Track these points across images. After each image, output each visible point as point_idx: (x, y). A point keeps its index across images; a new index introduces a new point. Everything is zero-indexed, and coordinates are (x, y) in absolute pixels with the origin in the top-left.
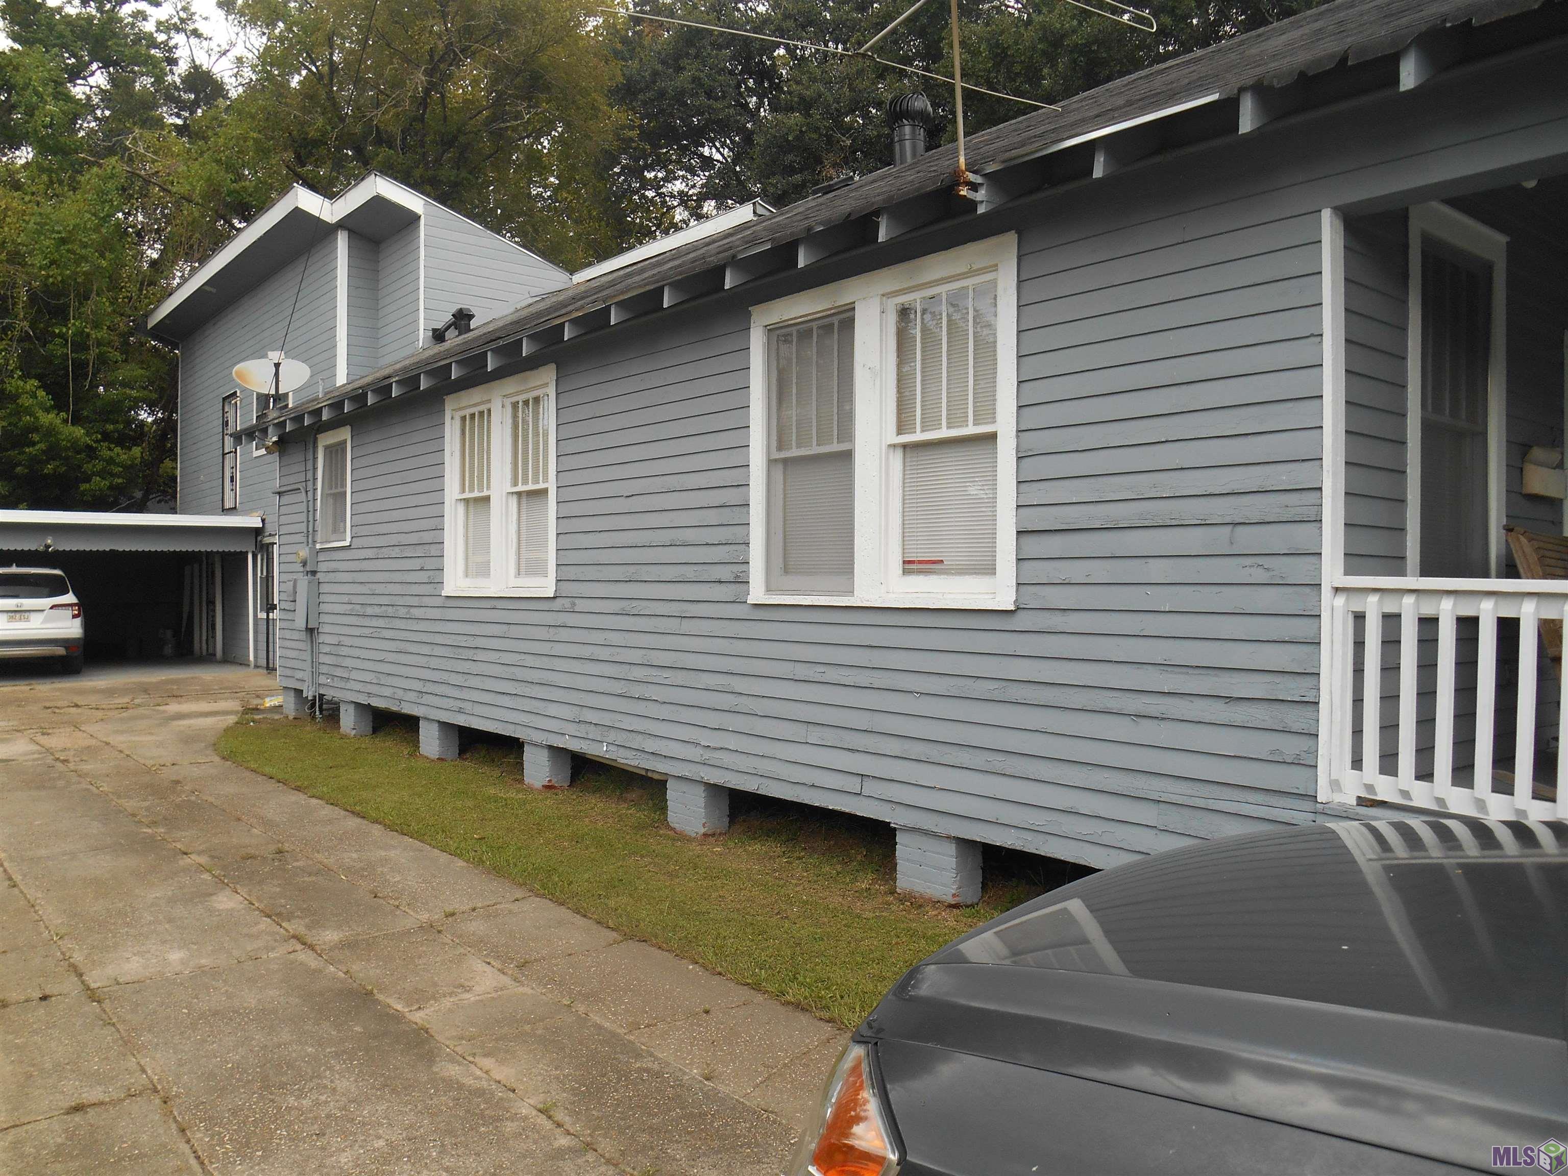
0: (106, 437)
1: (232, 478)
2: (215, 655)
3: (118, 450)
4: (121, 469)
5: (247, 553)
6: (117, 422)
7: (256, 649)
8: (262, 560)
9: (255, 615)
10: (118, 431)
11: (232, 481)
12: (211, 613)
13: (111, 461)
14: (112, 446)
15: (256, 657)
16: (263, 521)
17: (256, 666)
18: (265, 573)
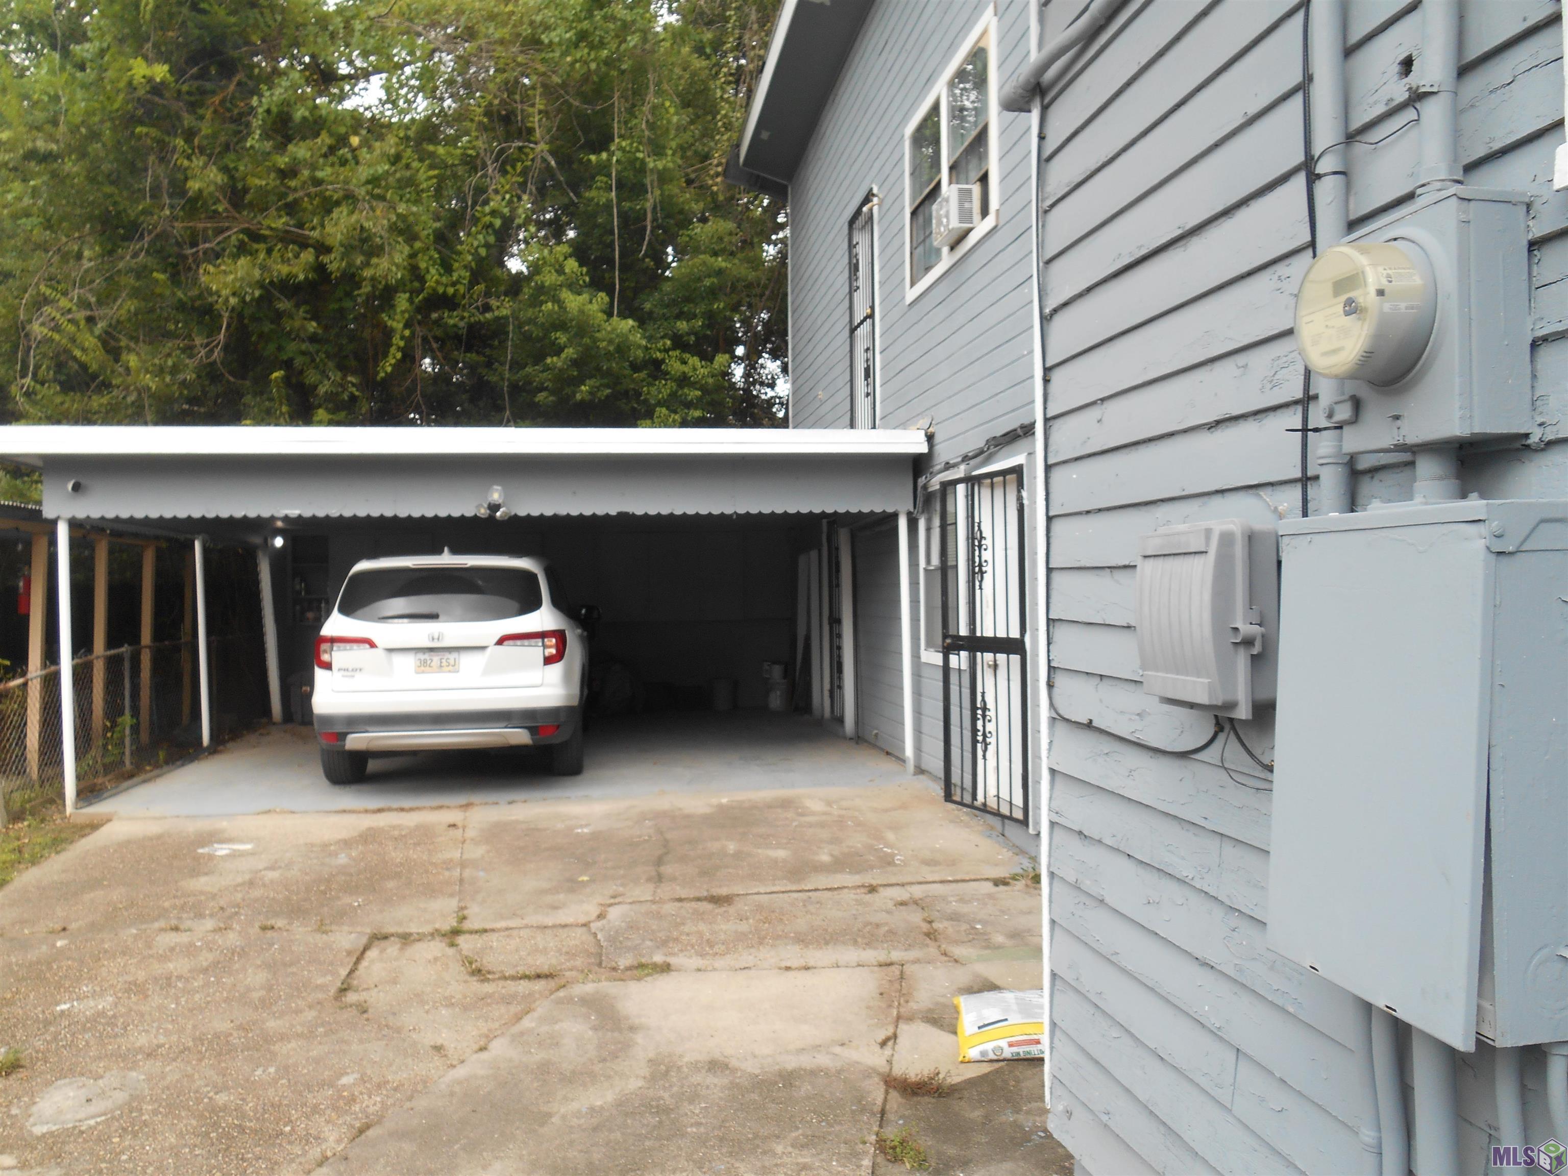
0: (679, 343)
1: (867, 370)
2: (841, 720)
3: (694, 361)
4: (698, 393)
5: (895, 516)
6: (695, 316)
7: (918, 731)
8: (928, 530)
9: (916, 655)
10: (695, 334)
11: (867, 376)
12: (836, 640)
13: (684, 381)
14: (686, 356)
15: (918, 748)
16: (930, 438)
17: (920, 770)
18: (936, 561)
